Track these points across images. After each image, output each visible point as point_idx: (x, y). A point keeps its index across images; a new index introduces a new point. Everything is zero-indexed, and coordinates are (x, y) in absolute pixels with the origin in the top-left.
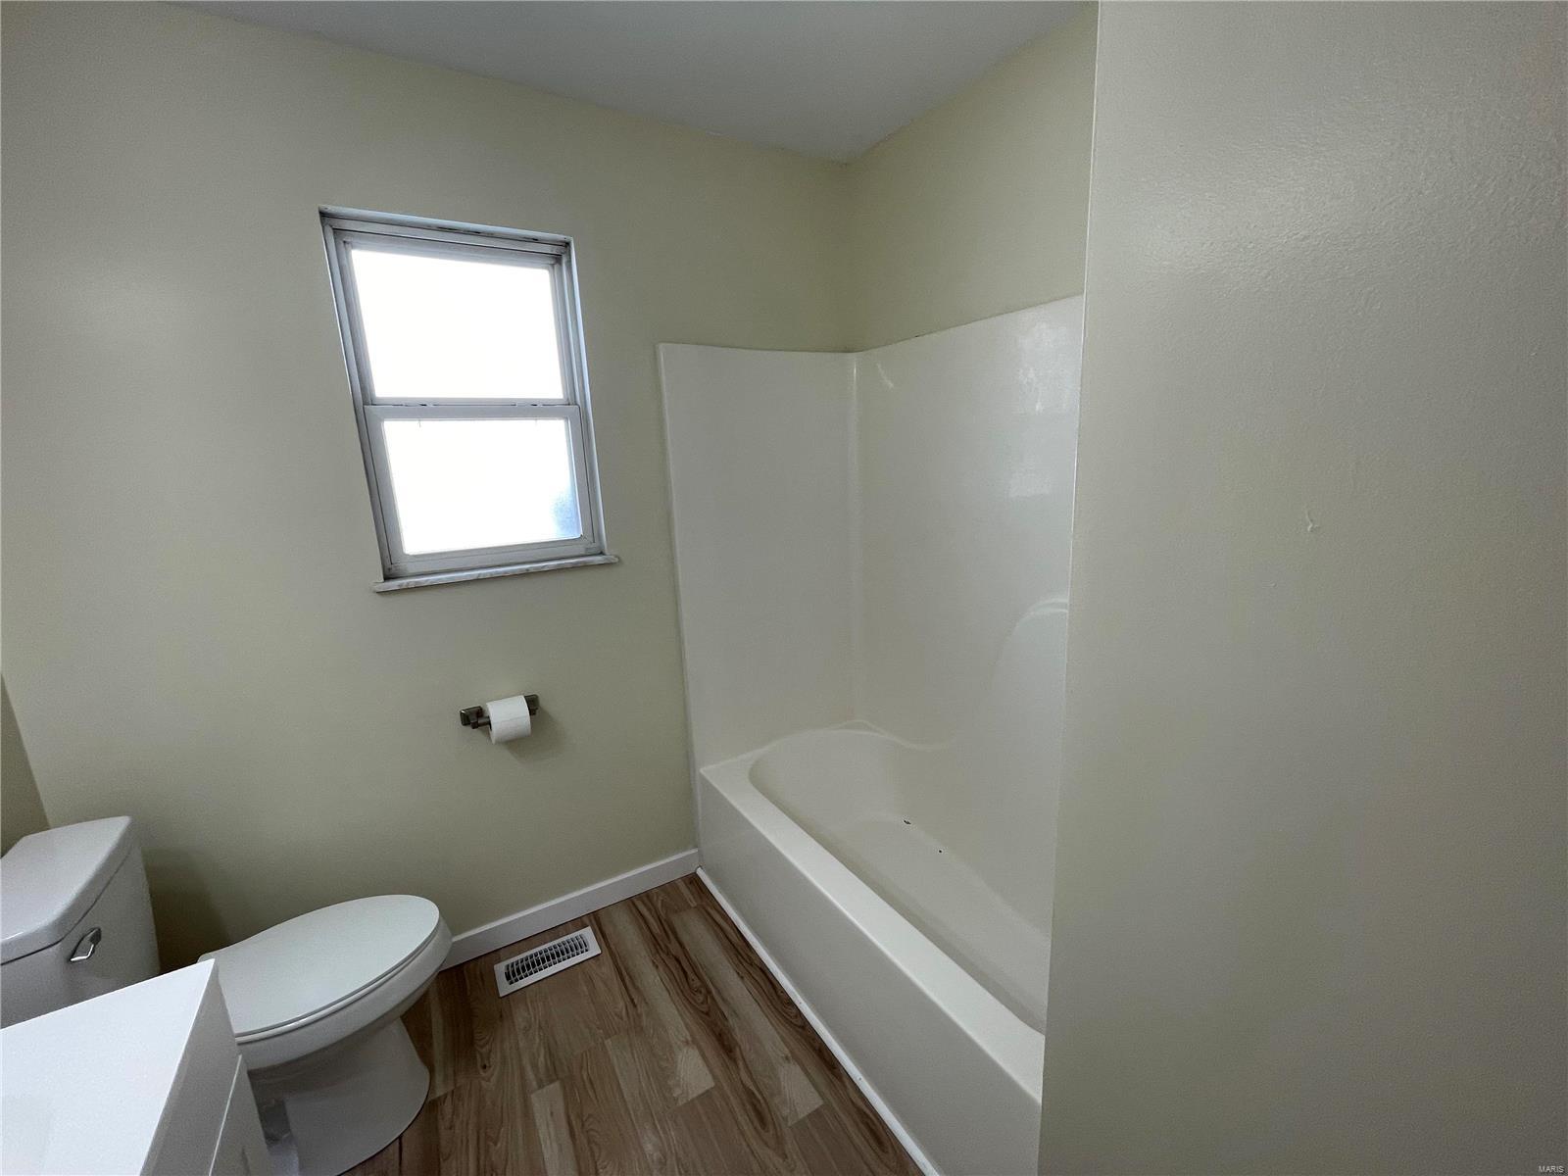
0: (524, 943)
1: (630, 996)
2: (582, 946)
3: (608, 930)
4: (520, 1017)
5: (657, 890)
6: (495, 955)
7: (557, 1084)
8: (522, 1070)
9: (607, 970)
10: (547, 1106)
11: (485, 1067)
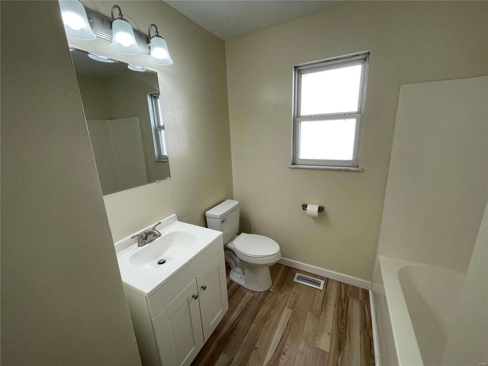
0: (306, 273)
1: (322, 307)
2: (319, 284)
3: (328, 286)
4: (294, 289)
5: (351, 286)
6: (298, 271)
7: (291, 311)
8: (287, 301)
9: (321, 295)
10: (287, 313)
11: (281, 293)
